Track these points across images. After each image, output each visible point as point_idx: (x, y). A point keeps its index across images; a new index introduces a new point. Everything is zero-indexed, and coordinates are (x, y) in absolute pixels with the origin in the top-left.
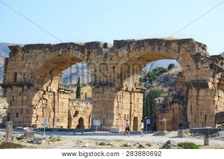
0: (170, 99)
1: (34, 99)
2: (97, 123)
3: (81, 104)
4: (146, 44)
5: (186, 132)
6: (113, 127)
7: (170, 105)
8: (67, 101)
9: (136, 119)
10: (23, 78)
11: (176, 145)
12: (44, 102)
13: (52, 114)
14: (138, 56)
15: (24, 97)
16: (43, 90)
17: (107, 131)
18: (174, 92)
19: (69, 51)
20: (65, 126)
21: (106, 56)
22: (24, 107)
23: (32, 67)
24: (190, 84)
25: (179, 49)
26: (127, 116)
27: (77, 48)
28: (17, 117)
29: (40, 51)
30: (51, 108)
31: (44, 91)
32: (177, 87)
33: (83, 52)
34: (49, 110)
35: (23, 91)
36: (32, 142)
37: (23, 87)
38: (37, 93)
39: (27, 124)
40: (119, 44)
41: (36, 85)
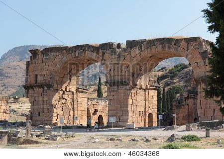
0: (185, 95)
1: (54, 99)
2: (113, 120)
3: (100, 103)
4: (157, 43)
5: (194, 126)
6: (128, 123)
7: (185, 101)
8: (86, 99)
9: (150, 115)
10: (43, 79)
11: (180, 138)
12: (64, 101)
13: (72, 113)
14: (150, 55)
15: (45, 97)
16: (62, 90)
17: (122, 127)
18: (189, 88)
19: (85, 53)
20: (85, 124)
21: (119, 56)
22: (45, 107)
23: (51, 68)
24: (199, 81)
25: (188, 47)
26: (141, 113)
27: (92, 49)
28: (39, 116)
29: (58, 54)
30: (70, 107)
31: (64, 91)
32: (192, 82)
33: (98, 53)
34: (69, 108)
35: (43, 92)
36: (48, 139)
37: (44, 88)
38: (57, 94)
39: (48, 122)
40: (131, 44)
41: (55, 86)
